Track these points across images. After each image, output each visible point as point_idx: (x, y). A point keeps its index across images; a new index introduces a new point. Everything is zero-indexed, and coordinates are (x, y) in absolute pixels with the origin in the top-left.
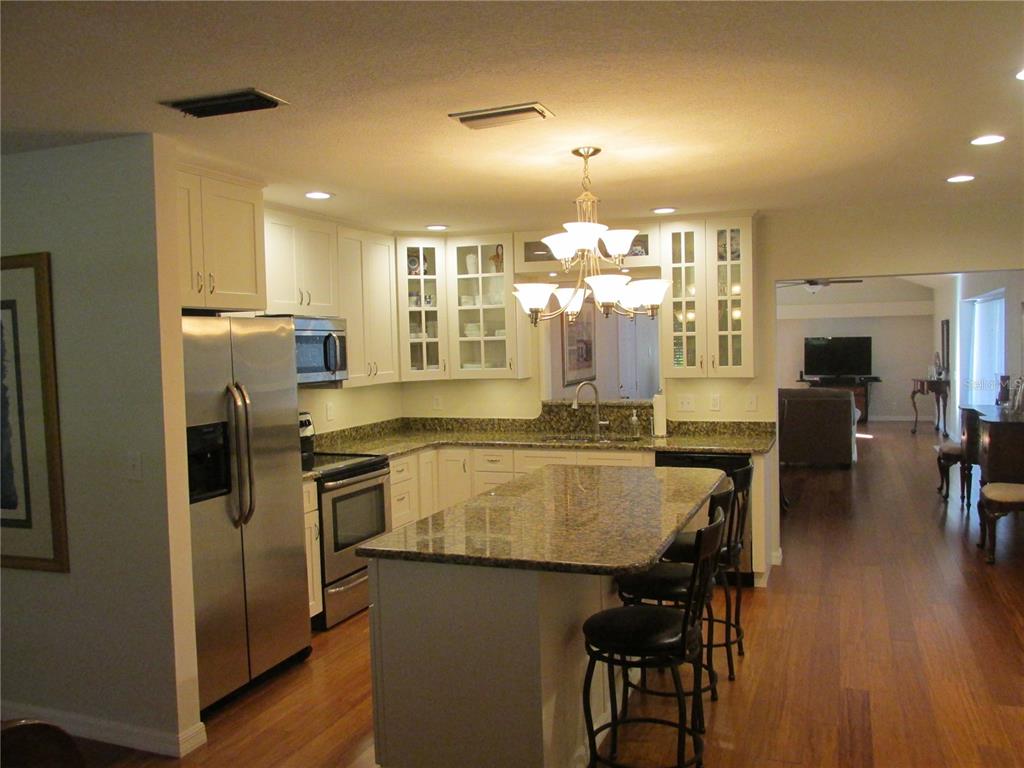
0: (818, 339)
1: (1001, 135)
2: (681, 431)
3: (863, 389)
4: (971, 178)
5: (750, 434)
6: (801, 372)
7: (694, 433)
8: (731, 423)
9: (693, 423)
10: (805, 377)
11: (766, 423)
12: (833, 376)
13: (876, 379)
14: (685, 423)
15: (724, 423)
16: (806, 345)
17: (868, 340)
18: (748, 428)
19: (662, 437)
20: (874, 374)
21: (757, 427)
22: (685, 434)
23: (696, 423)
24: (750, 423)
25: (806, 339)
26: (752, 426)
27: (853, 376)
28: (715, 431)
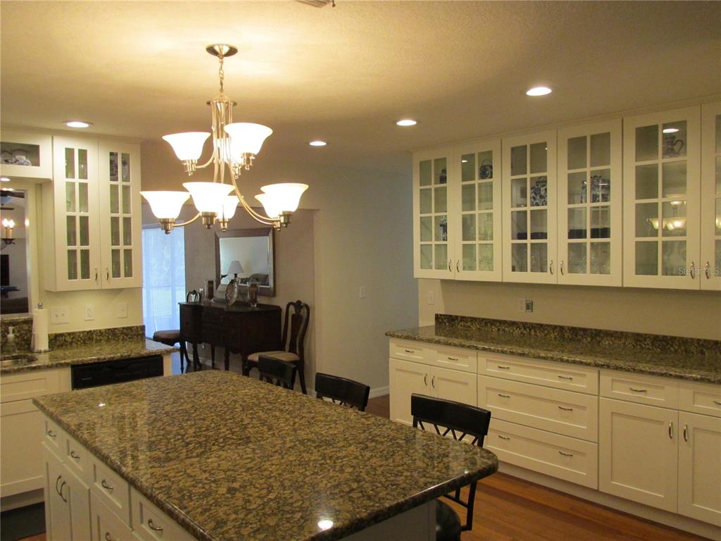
1: (414, 120)
2: (58, 343)
4: (324, 144)
5: (123, 339)
7: (71, 343)
8: (106, 330)
9: (69, 334)
11: (137, 327)
14: (62, 335)
15: (100, 331)
18: (122, 333)
19: (45, 352)
21: (129, 331)
22: (62, 346)
23: (73, 333)
24: (123, 328)
26: (125, 331)
28: (91, 339)
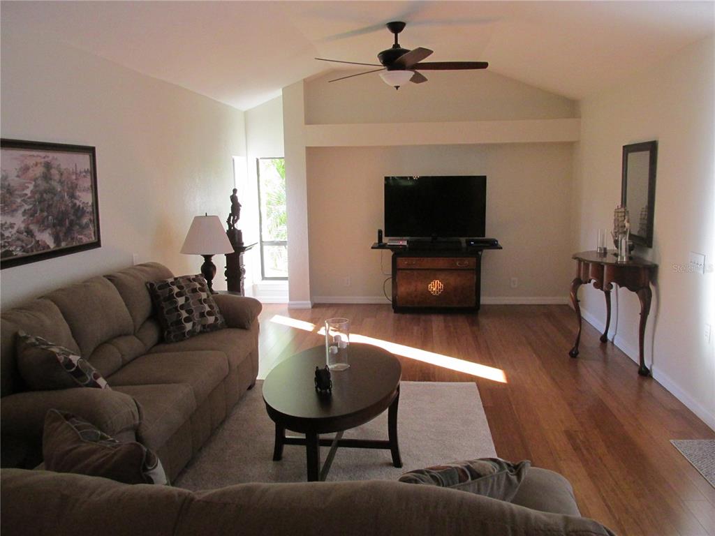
0: (406, 178)
3: (474, 260)
6: (380, 232)
10: (385, 240)
12: (429, 239)
13: (493, 244)
16: (387, 186)
17: (482, 181)
20: (489, 234)
25: (387, 179)
27: (455, 239)
